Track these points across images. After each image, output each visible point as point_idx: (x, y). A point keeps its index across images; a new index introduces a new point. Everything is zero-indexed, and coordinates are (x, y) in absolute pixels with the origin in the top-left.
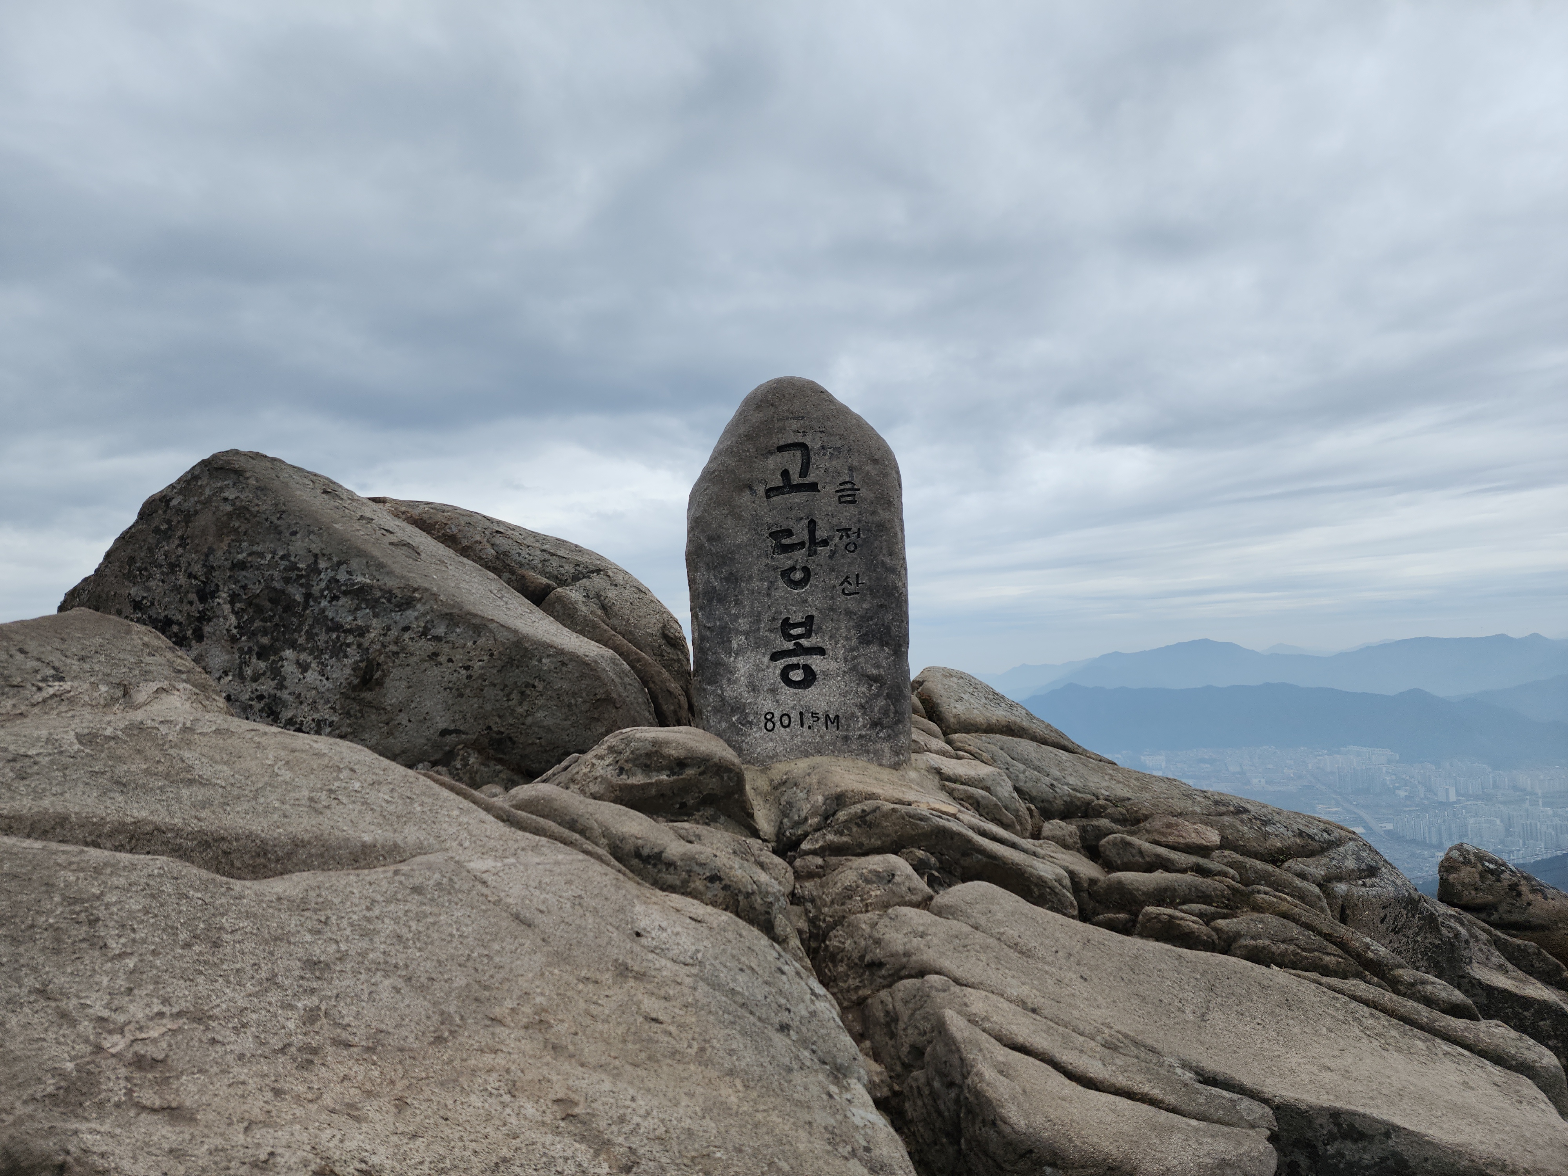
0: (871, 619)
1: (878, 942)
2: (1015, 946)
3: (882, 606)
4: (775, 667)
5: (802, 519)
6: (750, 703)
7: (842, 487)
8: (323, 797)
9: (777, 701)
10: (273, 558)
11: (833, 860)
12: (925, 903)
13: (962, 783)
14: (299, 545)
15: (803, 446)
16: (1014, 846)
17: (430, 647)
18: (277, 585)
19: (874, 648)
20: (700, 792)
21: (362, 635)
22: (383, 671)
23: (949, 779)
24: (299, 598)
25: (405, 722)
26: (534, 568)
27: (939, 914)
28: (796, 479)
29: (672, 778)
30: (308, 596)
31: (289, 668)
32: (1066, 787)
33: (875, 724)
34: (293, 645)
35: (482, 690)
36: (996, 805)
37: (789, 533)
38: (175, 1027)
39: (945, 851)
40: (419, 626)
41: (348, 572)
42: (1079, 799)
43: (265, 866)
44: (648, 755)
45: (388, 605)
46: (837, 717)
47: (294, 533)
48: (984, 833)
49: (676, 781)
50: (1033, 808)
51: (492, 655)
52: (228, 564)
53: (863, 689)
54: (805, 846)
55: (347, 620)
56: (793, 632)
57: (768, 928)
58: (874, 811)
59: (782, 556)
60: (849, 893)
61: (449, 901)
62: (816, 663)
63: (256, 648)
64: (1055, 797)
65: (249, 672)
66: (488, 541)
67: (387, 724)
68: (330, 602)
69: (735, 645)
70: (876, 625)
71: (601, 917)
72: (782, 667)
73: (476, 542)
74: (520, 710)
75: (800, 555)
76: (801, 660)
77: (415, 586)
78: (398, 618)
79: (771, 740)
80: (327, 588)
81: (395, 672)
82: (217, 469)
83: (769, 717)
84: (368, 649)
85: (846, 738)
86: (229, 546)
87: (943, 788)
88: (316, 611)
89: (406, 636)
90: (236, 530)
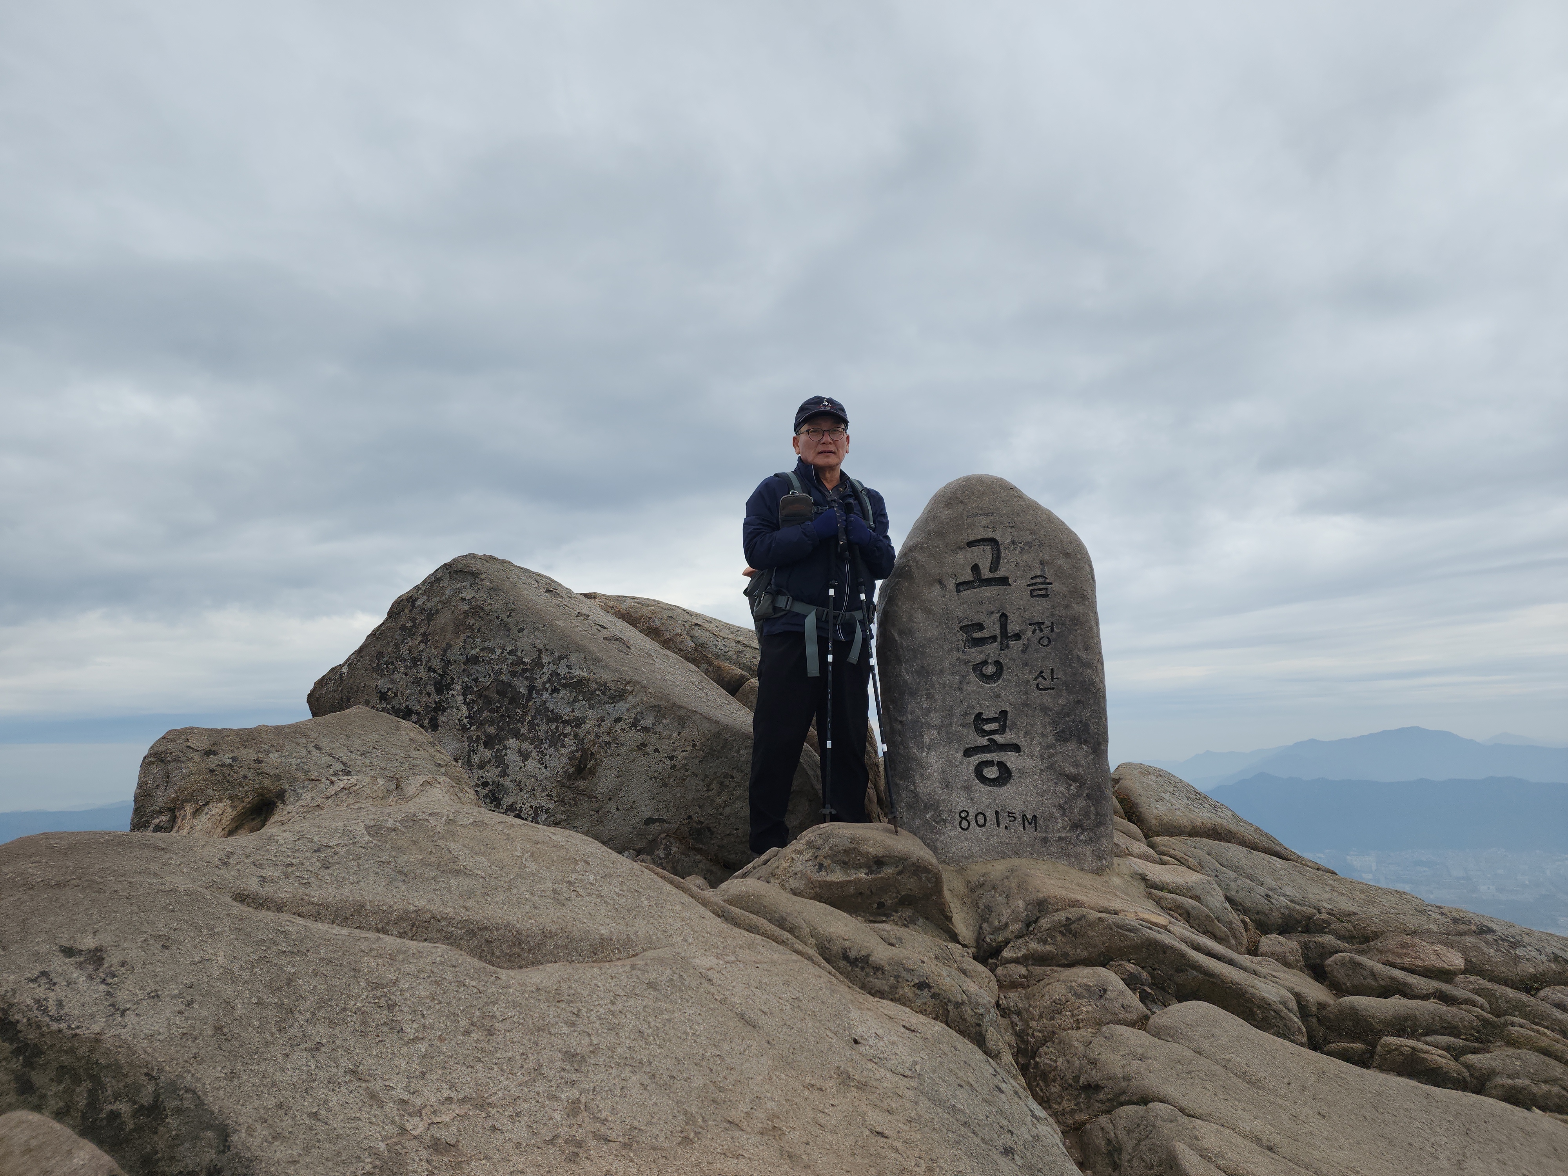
0: (1068, 715)
1: (1093, 1063)
2: (1243, 1075)
3: (1079, 702)
4: (969, 763)
5: (993, 612)
6: (943, 800)
7: (1034, 581)
8: (564, 889)
9: (972, 799)
10: (502, 653)
11: (1038, 970)
12: (1141, 1023)
13: (1170, 892)
14: (525, 642)
15: (993, 541)
16: (1231, 962)
17: (639, 737)
18: (503, 677)
19: (1072, 745)
20: (898, 892)
21: (578, 726)
22: (596, 760)
23: (1155, 886)
24: (523, 691)
25: (613, 810)
26: (729, 659)
27: (1157, 1035)
28: (986, 574)
29: (870, 877)
30: (531, 688)
31: (512, 757)
32: (1282, 898)
33: (1076, 826)
34: (517, 735)
35: (684, 780)
36: (1208, 916)
37: (980, 627)
38: (462, 1112)
39: (1156, 966)
40: (629, 718)
41: (567, 666)
42: (1298, 912)
43: (519, 956)
44: (847, 852)
45: (603, 697)
46: (1035, 817)
47: (521, 630)
48: (1198, 948)
49: (874, 880)
50: (1248, 920)
51: (694, 745)
52: (463, 659)
53: (1062, 788)
54: (1007, 953)
55: (565, 711)
56: (987, 727)
57: (980, 1040)
58: (1080, 919)
59: (973, 650)
60: (1058, 1008)
61: (681, 998)
62: (1011, 759)
63: (483, 737)
64: (1271, 910)
65: (476, 759)
66: (688, 633)
67: (597, 812)
68: (550, 694)
69: (927, 740)
70: (1073, 721)
71: (820, 1021)
72: (975, 763)
73: (677, 634)
74: (718, 800)
75: (991, 650)
76: (995, 756)
77: (628, 679)
78: (611, 710)
79: (966, 839)
80: (549, 681)
81: (607, 762)
82: (456, 572)
83: (963, 815)
84: (583, 739)
85: (1045, 840)
86: (465, 642)
87: (1150, 896)
88: (538, 703)
89: (619, 726)
90: (471, 627)
